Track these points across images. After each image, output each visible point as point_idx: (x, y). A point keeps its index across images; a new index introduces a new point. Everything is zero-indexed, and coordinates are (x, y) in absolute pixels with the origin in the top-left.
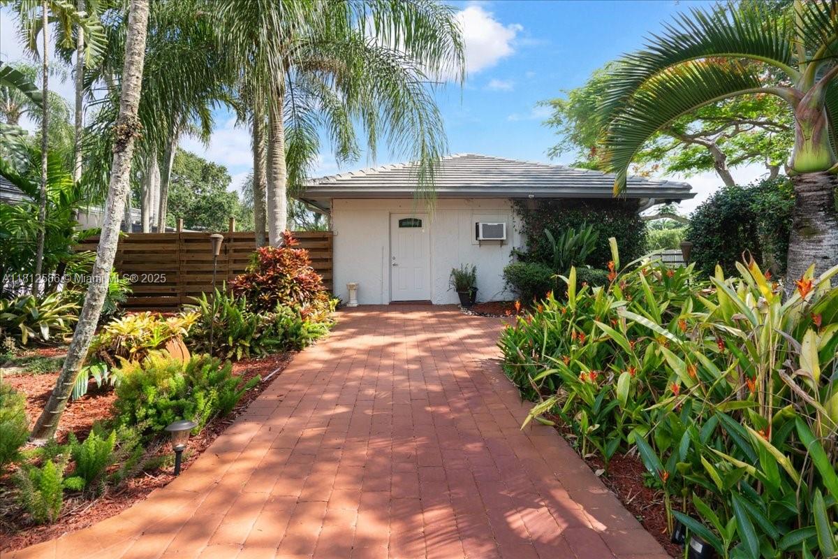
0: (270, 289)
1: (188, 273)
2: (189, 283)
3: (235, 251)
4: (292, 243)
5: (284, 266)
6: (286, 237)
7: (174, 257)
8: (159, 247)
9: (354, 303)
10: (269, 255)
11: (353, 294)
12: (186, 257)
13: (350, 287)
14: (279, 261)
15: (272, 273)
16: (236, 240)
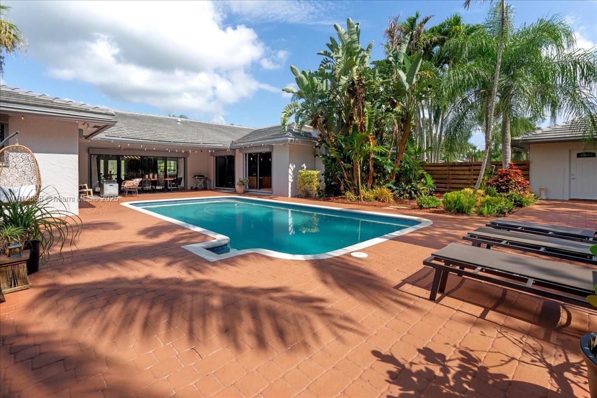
0: (505, 185)
1: (452, 179)
2: (452, 183)
3: (474, 170)
4: (514, 167)
5: (511, 176)
6: (511, 165)
7: (446, 172)
8: (439, 168)
9: (544, 197)
10: (504, 172)
11: (543, 193)
12: (451, 172)
13: (541, 189)
14: (508, 174)
15: (506, 179)
16: (474, 165)
